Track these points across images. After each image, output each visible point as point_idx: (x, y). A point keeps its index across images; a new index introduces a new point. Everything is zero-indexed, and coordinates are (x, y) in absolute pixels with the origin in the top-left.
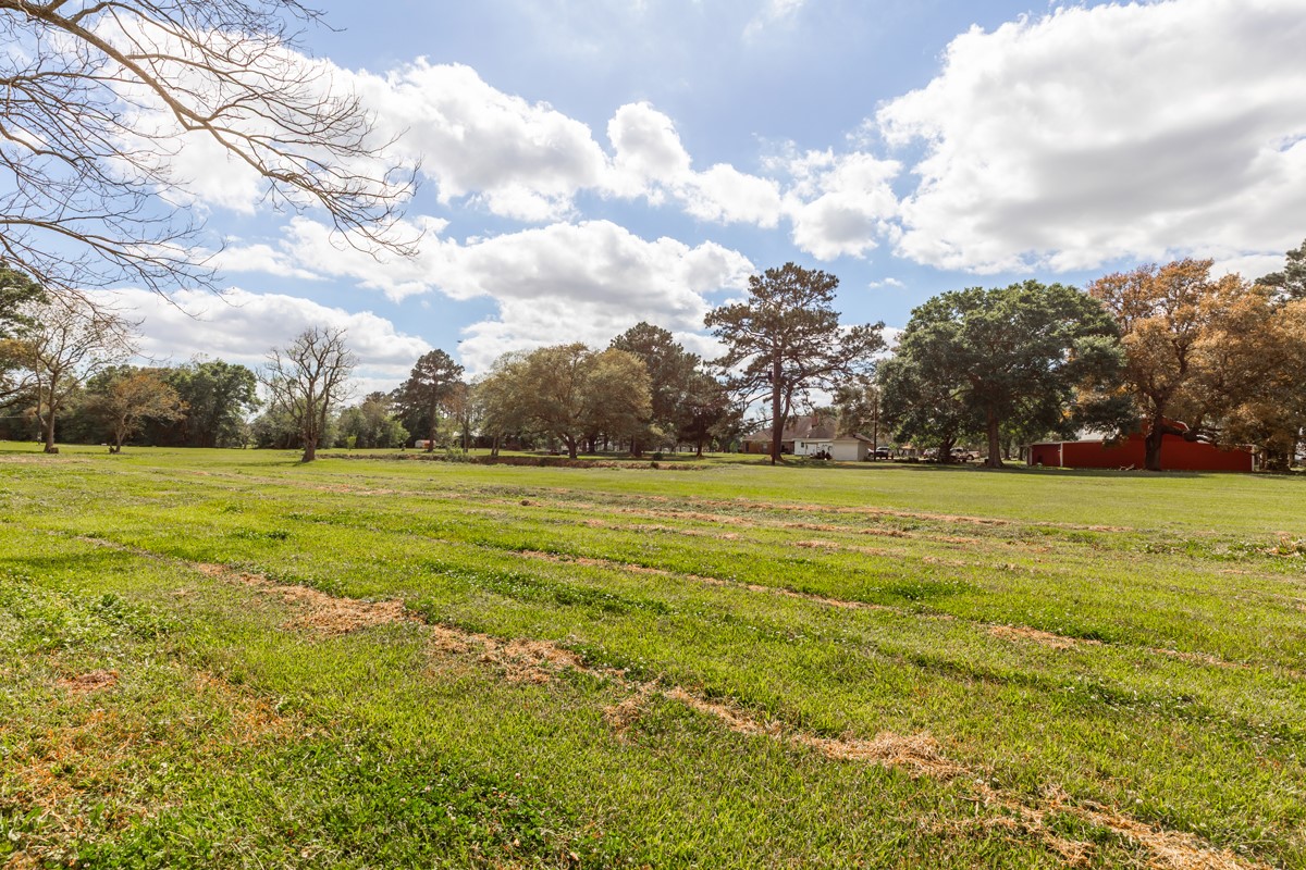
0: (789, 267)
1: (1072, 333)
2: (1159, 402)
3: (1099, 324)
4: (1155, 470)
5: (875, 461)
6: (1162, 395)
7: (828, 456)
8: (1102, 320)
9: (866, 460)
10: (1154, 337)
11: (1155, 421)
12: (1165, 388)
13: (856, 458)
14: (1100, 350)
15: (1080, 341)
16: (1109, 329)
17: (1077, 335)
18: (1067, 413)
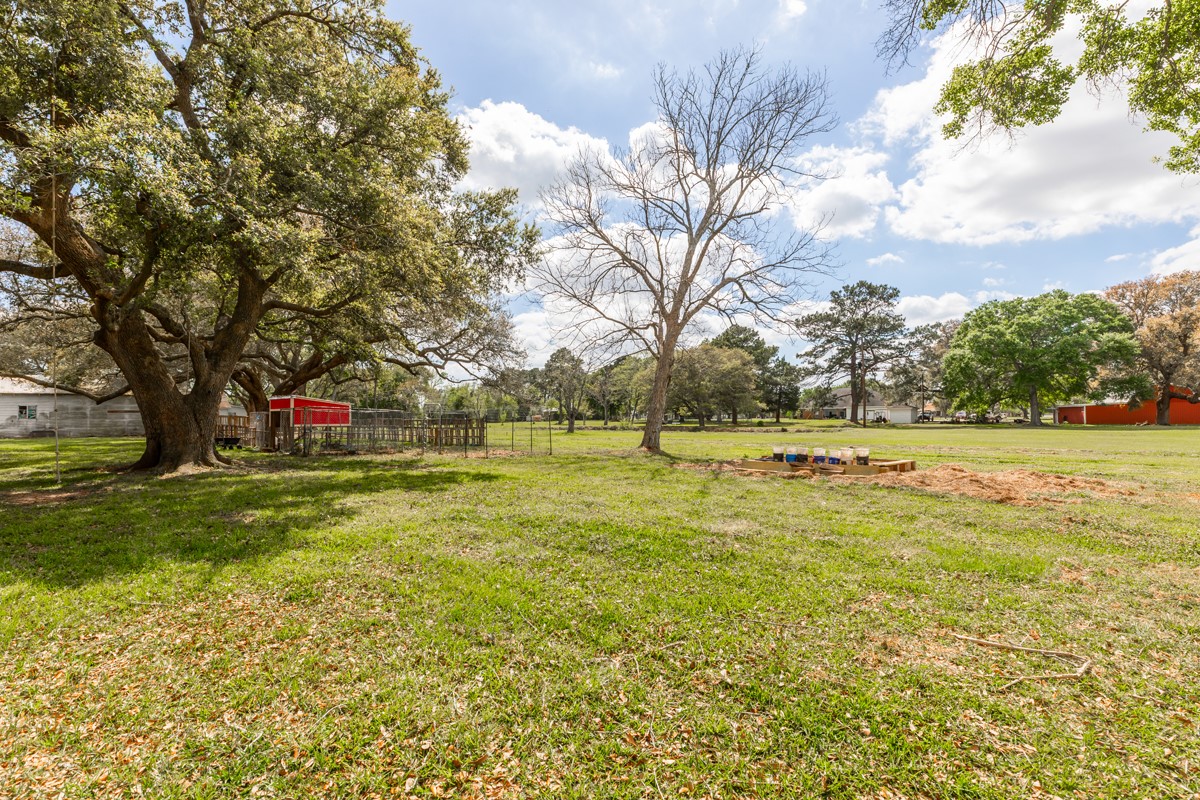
0: (862, 284)
1: (1096, 330)
2: (1168, 376)
3: (1117, 323)
4: (1166, 425)
5: (923, 422)
6: (1169, 371)
7: (885, 420)
8: (1119, 320)
9: (917, 422)
10: (1161, 332)
11: (1164, 389)
12: (1171, 365)
13: (910, 421)
14: (1120, 342)
15: (1105, 337)
16: (1126, 327)
17: (1101, 331)
18: (1094, 384)
